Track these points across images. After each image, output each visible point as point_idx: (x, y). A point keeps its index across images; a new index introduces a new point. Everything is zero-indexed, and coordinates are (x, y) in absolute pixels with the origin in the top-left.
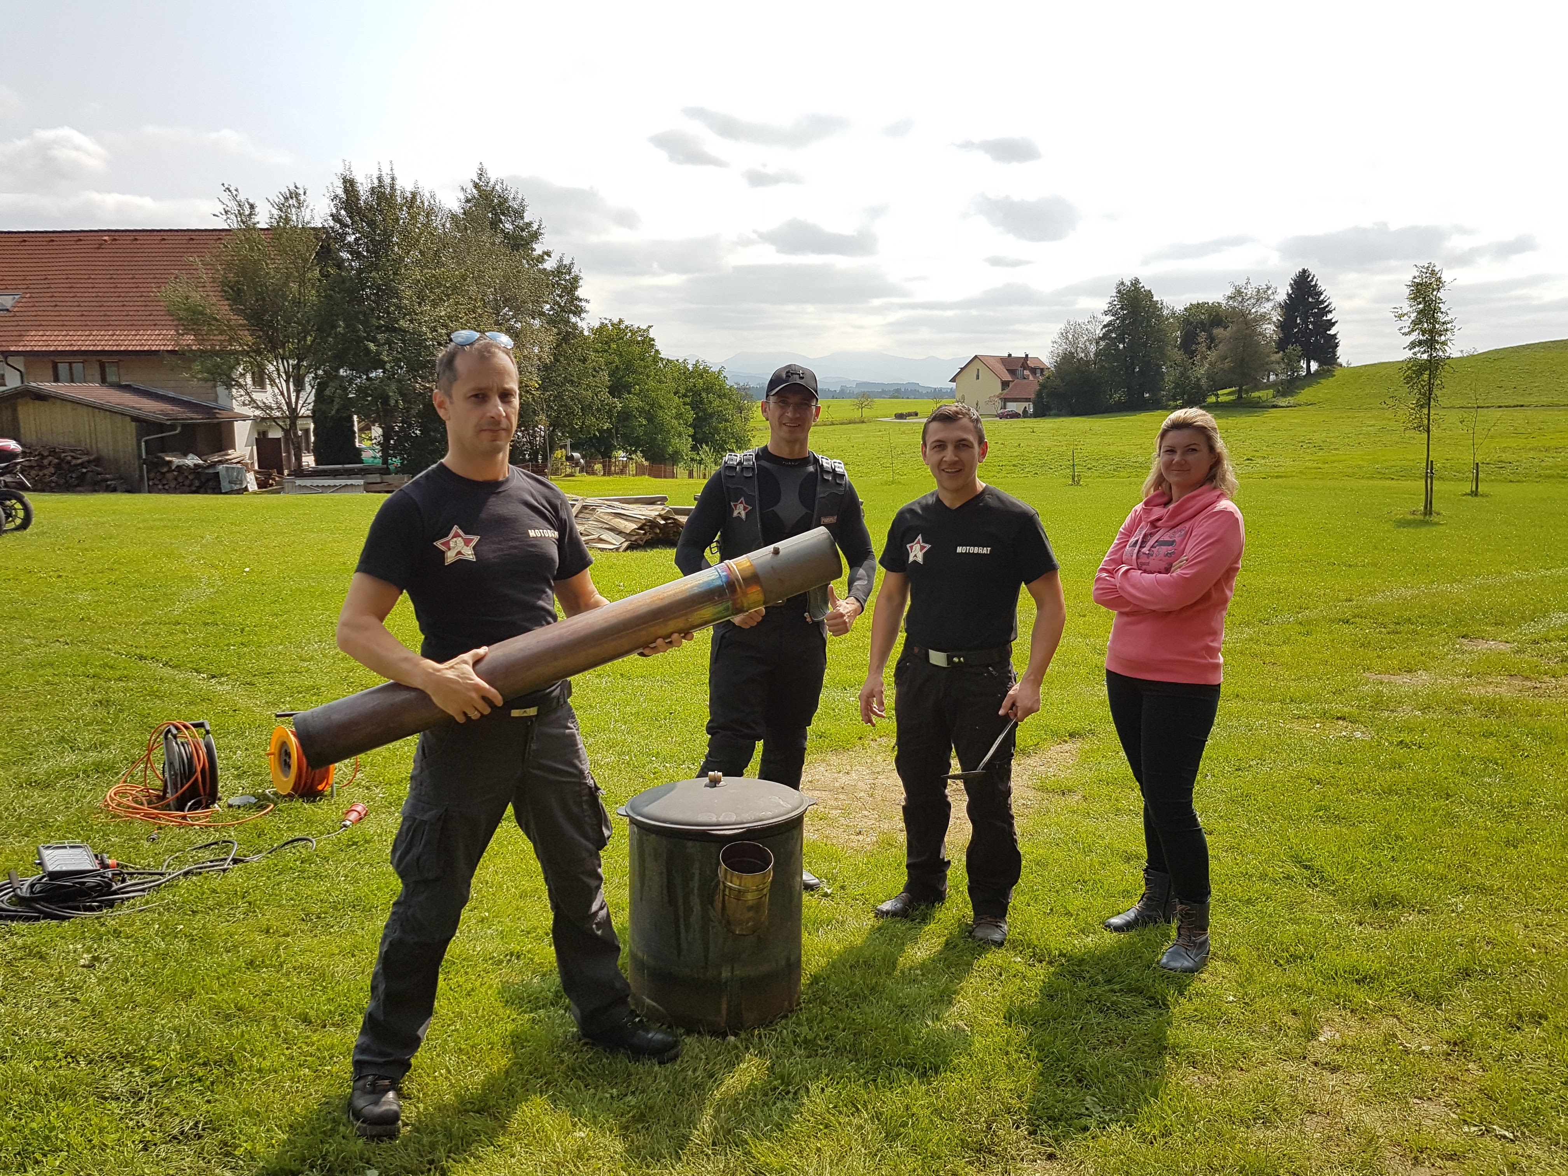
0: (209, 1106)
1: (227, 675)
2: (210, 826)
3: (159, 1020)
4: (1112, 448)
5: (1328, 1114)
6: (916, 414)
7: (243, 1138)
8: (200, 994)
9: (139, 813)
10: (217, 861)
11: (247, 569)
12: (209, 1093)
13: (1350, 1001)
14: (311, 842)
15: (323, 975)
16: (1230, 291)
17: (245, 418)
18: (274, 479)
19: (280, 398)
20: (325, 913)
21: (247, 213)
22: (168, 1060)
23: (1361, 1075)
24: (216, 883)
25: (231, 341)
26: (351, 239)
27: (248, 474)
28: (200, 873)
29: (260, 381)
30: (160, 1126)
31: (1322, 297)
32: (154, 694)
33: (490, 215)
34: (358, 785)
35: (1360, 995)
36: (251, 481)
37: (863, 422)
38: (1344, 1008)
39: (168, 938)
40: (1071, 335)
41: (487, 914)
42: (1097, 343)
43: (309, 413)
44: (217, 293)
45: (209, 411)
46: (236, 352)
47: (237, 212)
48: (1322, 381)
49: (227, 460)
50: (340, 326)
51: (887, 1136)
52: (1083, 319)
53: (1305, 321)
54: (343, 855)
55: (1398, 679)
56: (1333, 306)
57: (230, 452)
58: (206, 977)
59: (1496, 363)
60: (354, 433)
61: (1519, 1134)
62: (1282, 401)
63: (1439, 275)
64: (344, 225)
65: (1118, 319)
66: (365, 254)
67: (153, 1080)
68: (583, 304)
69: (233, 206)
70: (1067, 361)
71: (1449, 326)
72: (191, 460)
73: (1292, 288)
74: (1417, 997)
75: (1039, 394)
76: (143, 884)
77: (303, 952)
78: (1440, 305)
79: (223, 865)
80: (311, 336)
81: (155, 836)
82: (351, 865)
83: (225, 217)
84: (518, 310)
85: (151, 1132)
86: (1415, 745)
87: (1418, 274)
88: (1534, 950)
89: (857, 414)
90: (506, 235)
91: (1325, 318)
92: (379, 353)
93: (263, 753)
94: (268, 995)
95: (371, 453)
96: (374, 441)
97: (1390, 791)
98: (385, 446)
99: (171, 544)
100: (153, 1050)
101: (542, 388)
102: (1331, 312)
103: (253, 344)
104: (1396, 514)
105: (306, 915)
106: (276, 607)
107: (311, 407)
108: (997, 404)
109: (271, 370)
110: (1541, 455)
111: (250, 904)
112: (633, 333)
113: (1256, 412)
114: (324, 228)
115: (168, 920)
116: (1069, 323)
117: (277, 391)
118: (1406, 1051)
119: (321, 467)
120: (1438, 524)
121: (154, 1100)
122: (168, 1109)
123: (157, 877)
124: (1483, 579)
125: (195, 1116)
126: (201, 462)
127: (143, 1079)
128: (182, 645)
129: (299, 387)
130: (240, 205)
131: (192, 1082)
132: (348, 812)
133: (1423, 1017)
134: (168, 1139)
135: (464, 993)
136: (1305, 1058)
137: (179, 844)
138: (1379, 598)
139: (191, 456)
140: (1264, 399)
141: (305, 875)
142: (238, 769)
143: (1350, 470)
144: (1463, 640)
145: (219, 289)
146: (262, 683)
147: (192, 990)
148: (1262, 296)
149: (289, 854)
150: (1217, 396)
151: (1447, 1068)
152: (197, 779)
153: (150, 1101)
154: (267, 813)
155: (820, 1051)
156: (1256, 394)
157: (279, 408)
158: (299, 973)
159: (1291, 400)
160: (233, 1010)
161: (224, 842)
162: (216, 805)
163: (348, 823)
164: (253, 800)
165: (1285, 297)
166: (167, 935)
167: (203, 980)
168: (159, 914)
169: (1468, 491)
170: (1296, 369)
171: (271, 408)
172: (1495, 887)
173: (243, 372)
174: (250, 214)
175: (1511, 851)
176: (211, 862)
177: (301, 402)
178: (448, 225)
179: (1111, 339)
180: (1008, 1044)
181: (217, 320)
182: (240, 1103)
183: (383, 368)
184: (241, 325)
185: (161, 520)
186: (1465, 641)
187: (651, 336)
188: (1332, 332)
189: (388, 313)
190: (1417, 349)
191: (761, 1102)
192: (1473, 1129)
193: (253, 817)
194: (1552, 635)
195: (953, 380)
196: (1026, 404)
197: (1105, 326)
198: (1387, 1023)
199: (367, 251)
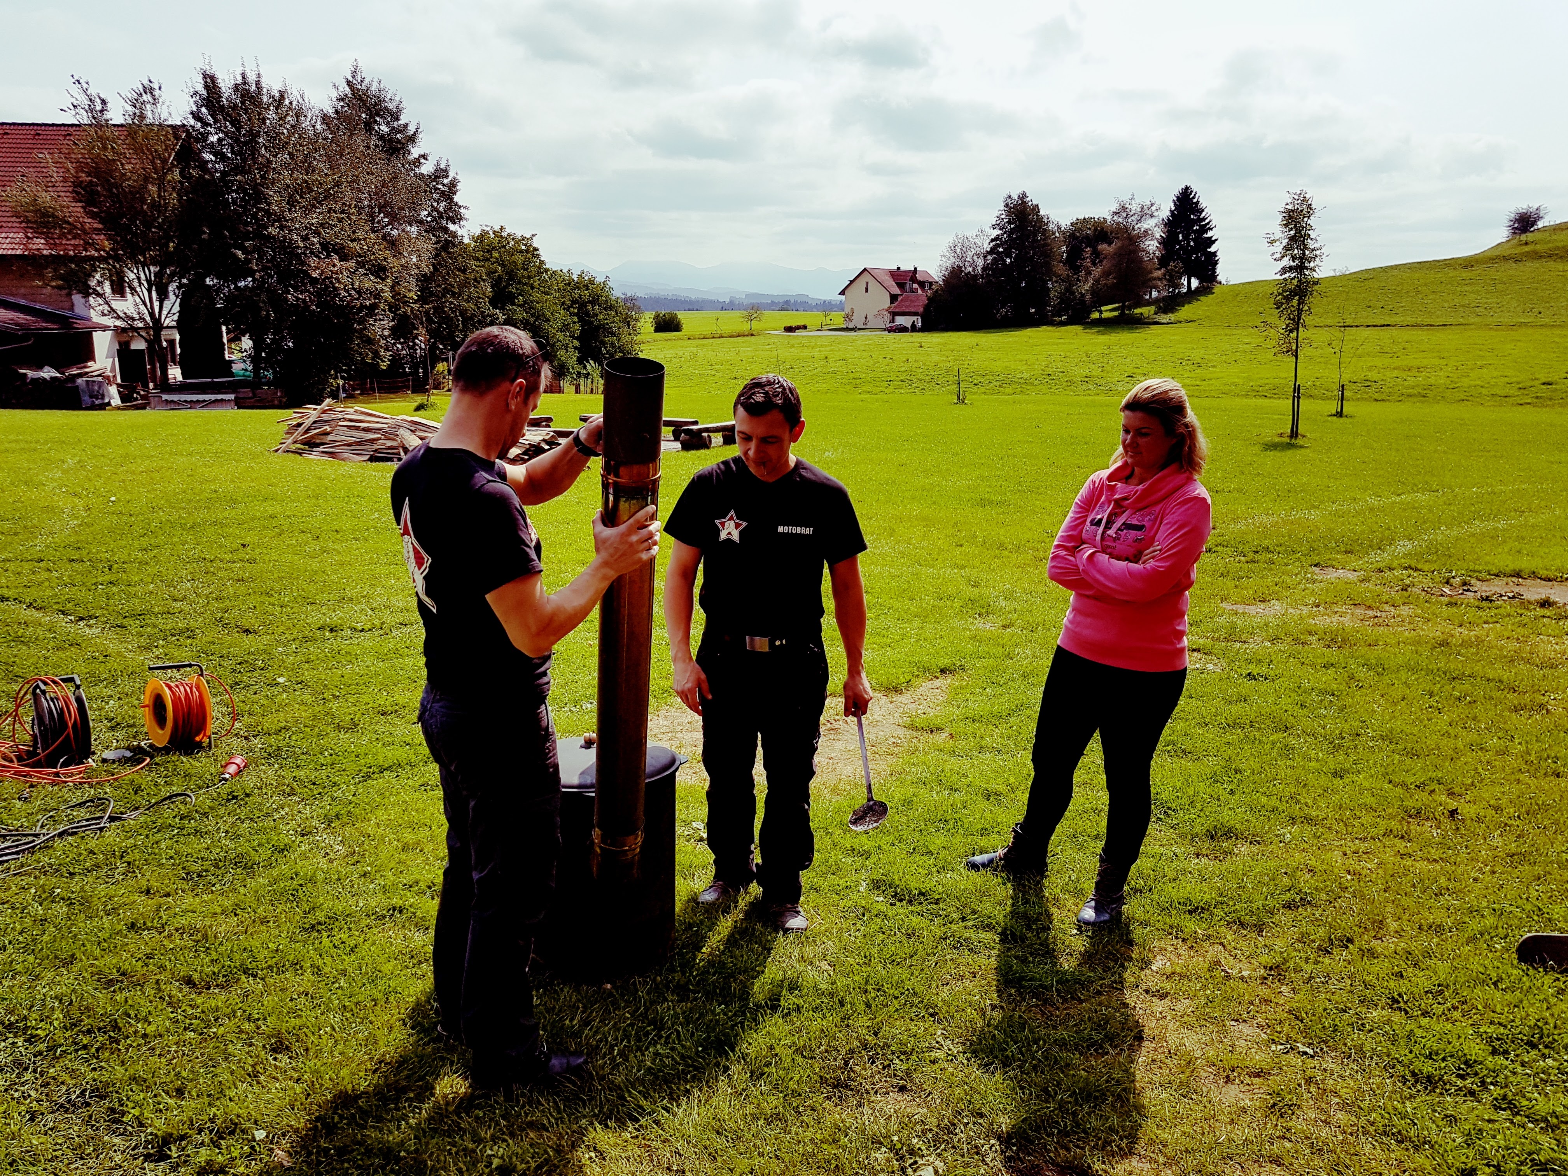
0: (96, 1075)
1: (96, 618)
2: (85, 783)
3: (41, 990)
4: (998, 363)
5: (1154, 1038)
6: (805, 327)
7: (131, 1105)
8: (81, 960)
9: (9, 771)
10: (92, 819)
11: (113, 499)
12: (95, 1061)
13: (1182, 931)
14: (190, 797)
15: (205, 937)
16: (1114, 207)
17: (104, 328)
18: (138, 393)
19: (142, 307)
20: (206, 871)
21: (99, 108)
22: (52, 1029)
23: (1187, 1001)
24: (92, 844)
25: (86, 246)
26: (213, 139)
27: (110, 388)
28: (76, 833)
29: (119, 288)
30: (47, 1095)
31: (1203, 215)
32: (19, 640)
33: (364, 116)
34: (236, 735)
35: (1191, 925)
36: (113, 394)
37: (752, 335)
38: (1177, 938)
39: (45, 903)
40: (959, 249)
41: (369, 869)
42: (985, 257)
43: (174, 323)
44: (68, 194)
45: (65, 322)
46: (92, 258)
47: (87, 107)
48: (1202, 298)
49: (87, 373)
50: (205, 233)
51: (751, 1076)
52: (971, 233)
53: (1186, 238)
54: (223, 810)
55: (1252, 610)
56: (1212, 224)
57: (89, 364)
58: (86, 943)
59: (1366, 283)
60: (224, 344)
61: (1318, 1050)
62: (1163, 318)
63: (1309, 202)
64: (205, 124)
65: (1005, 233)
66: (230, 155)
67: (37, 1049)
68: (462, 210)
69: (85, 102)
70: (955, 276)
71: (1318, 253)
72: (48, 373)
73: (1175, 204)
74: (1242, 925)
75: (927, 307)
76: (17, 846)
77: (185, 912)
78: (1310, 232)
79: (99, 824)
80: (174, 242)
81: (27, 795)
82: (232, 819)
83: (73, 112)
84: (394, 218)
85: (37, 1102)
86: (1262, 676)
87: (1289, 201)
88: (1349, 877)
89: (745, 327)
90: (382, 138)
91: (1205, 235)
92: (248, 261)
93: (136, 703)
94: (151, 958)
95: (242, 366)
96: (245, 354)
97: (1235, 725)
98: (255, 359)
99: (30, 469)
100: (36, 1020)
101: (423, 299)
102: (1211, 229)
103: (111, 249)
104: (1265, 437)
105: (187, 874)
106: (145, 541)
107: (176, 317)
108: (885, 318)
109: (131, 278)
110: (1404, 375)
111: (129, 863)
112: (517, 242)
113: (1137, 328)
114: (184, 126)
115: (44, 885)
116: (957, 236)
117: (138, 300)
118: (1228, 977)
119: (188, 381)
120: (1302, 447)
121: (39, 1069)
122: (54, 1078)
123: (31, 838)
124: (1339, 505)
125: (82, 1085)
126: (58, 375)
127: (27, 1049)
128: (47, 584)
129: (163, 296)
130: (91, 100)
131: (76, 1051)
132: (227, 764)
133: (1247, 943)
134: (55, 1108)
135: (348, 949)
136: (1137, 986)
137: (54, 804)
138: (1241, 526)
139: (46, 369)
140: (1146, 315)
141: (184, 832)
142: (110, 721)
143: (1227, 387)
144: (1315, 568)
145: (71, 189)
146: (134, 625)
147: (73, 955)
148: (1145, 213)
149: (167, 813)
150: (1101, 312)
151: (1263, 991)
152: (69, 734)
153: (35, 1071)
154: (144, 767)
155: (691, 995)
156: (1138, 311)
157: (142, 319)
158: (182, 934)
159: (1172, 317)
160: (115, 975)
161: (99, 799)
162: (90, 760)
163: (227, 776)
164: (128, 754)
165: (1169, 214)
166: (45, 900)
167: (83, 945)
168: (35, 878)
169: (1334, 412)
170: (1179, 285)
171: (133, 319)
172: (1320, 817)
173: (100, 279)
174: (102, 111)
175: (1337, 782)
176: (87, 820)
177: (165, 312)
178: (318, 126)
179: (998, 253)
180: (867, 982)
181: (68, 223)
182: (126, 1070)
183: (253, 276)
184: (95, 229)
185: (17, 441)
186: (1317, 570)
187: (535, 245)
188: (1212, 249)
189: (257, 220)
190: (1287, 275)
191: (634, 1048)
192: (1280, 1047)
193: (128, 773)
194: (1395, 564)
195: (842, 293)
196: (915, 318)
197: (992, 240)
198: (1214, 951)
199: (232, 153)
